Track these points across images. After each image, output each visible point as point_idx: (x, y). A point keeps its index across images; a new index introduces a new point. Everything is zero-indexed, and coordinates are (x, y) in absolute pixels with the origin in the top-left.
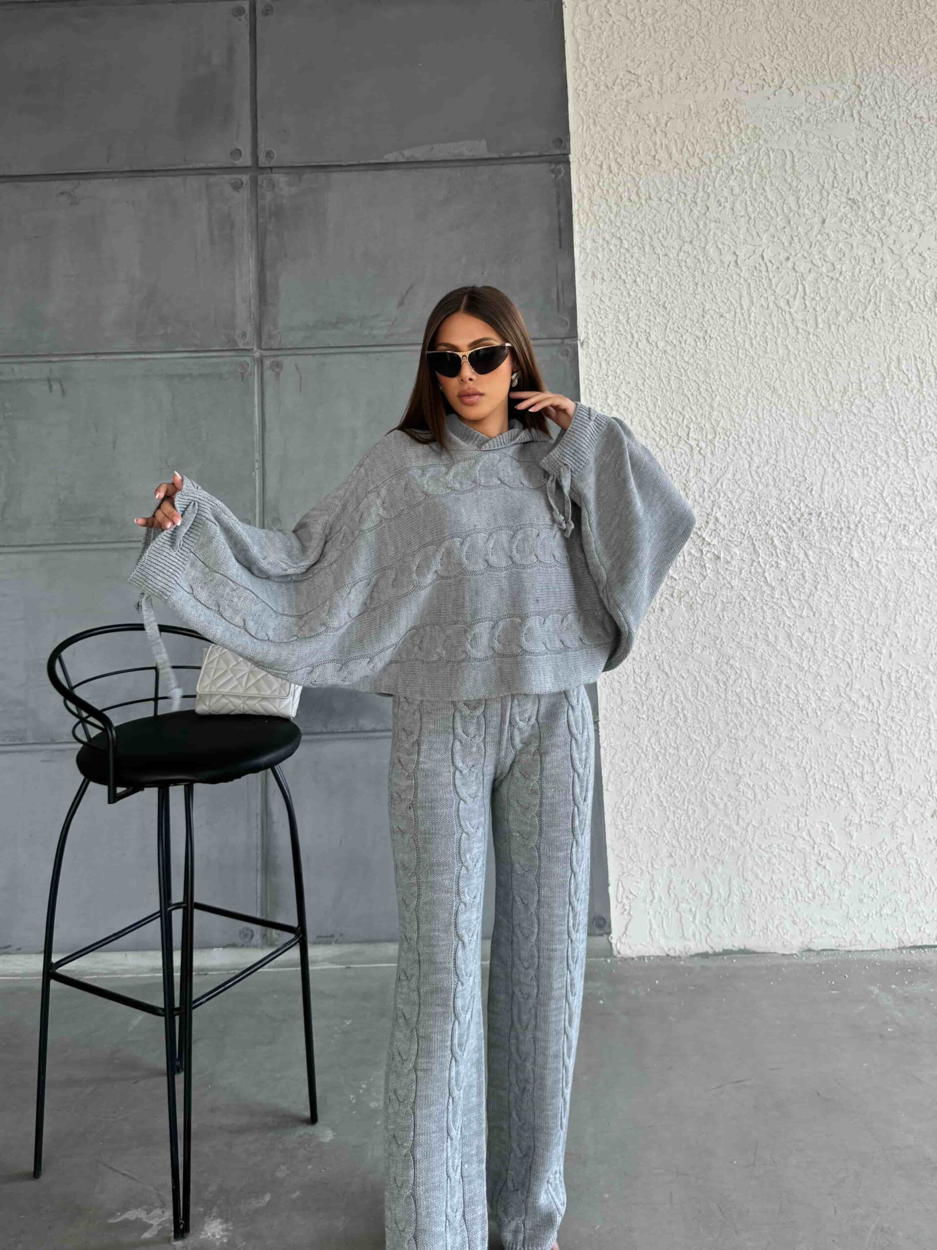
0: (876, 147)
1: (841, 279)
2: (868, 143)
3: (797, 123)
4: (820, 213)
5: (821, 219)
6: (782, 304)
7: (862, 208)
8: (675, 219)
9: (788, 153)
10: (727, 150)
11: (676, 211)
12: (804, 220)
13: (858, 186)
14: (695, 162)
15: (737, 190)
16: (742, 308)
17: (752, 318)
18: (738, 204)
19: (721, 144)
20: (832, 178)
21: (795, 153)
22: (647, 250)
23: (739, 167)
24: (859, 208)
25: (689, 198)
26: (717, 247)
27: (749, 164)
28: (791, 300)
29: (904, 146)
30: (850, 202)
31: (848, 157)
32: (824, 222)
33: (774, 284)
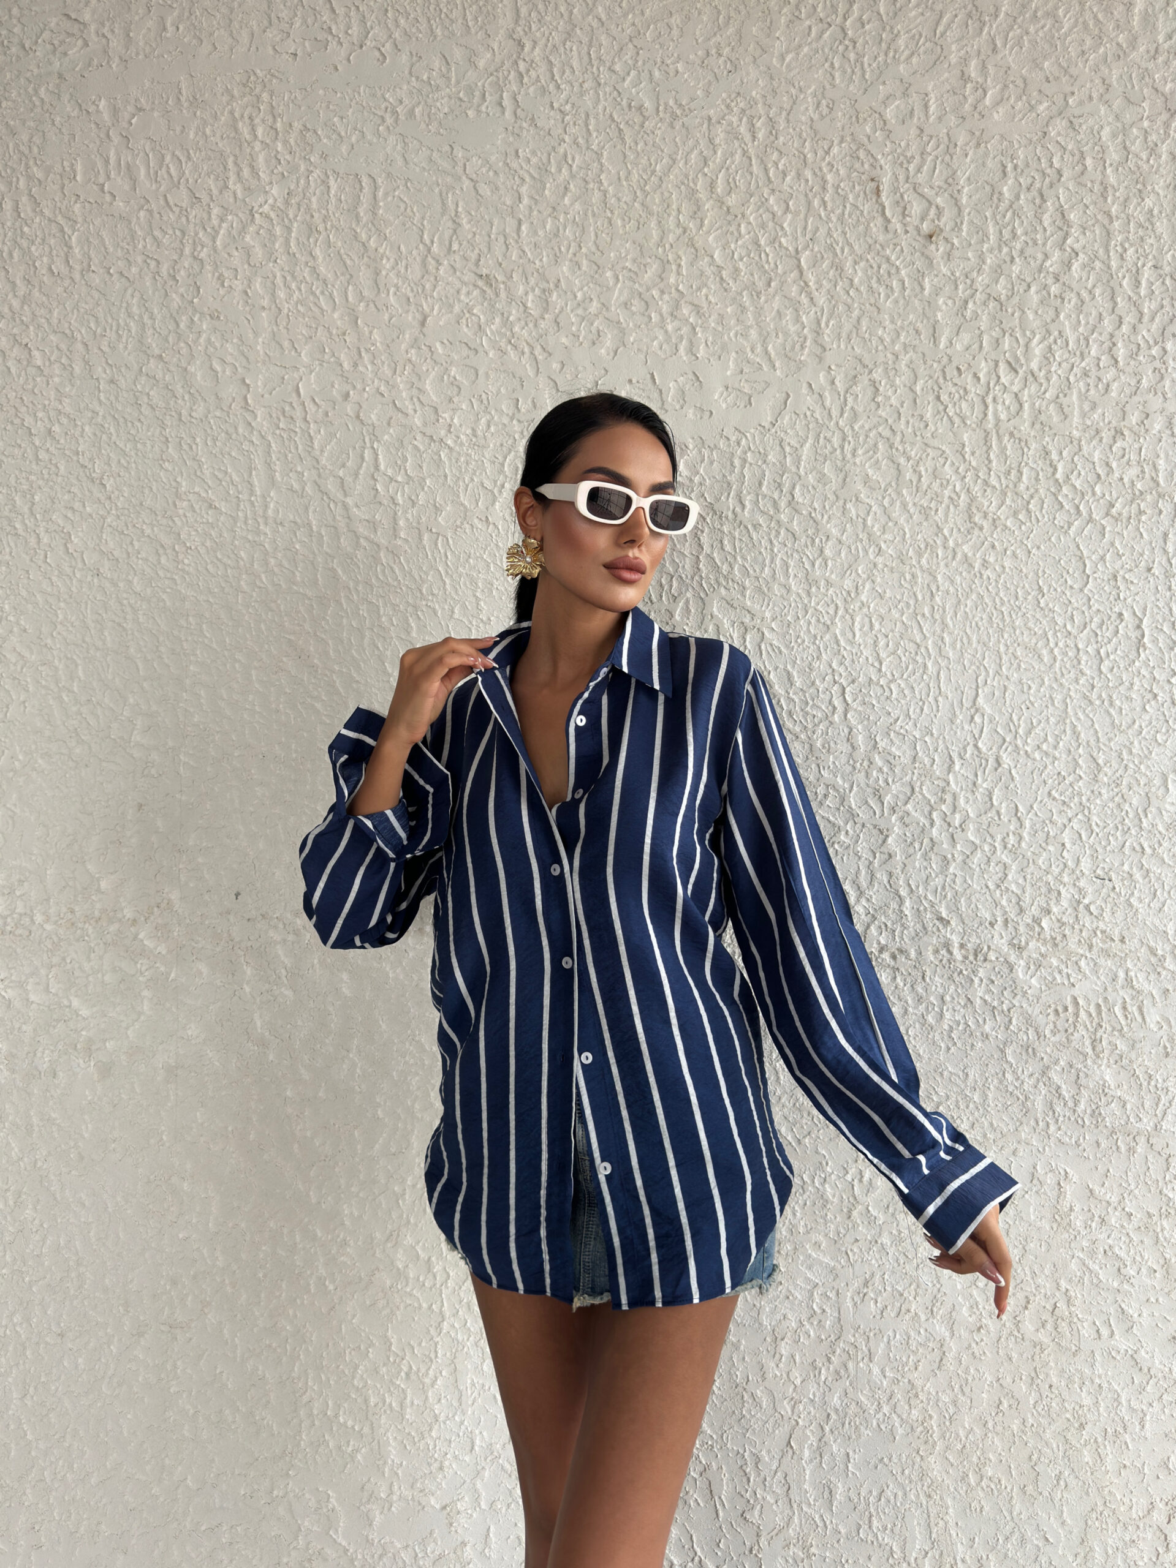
0: (544, 169)
1: (449, 442)
2: (529, 160)
3: (389, 120)
4: (419, 306)
5: (418, 316)
6: (331, 486)
7: (503, 295)
8: (135, 310)
9: (365, 180)
10: (246, 172)
11: (137, 294)
12: (386, 317)
13: (498, 249)
14: (182, 197)
15: (258, 253)
16: (252, 492)
17: (270, 512)
18: (258, 285)
19: (236, 163)
20: (447, 234)
21: (379, 181)
22: (77, 370)
23: (266, 208)
24: (497, 295)
25: (164, 269)
26: (211, 368)
27: (287, 203)
28: (349, 479)
29: (602, 165)
30: (480, 283)
31: (485, 190)
32: (423, 323)
33: (316, 446)
